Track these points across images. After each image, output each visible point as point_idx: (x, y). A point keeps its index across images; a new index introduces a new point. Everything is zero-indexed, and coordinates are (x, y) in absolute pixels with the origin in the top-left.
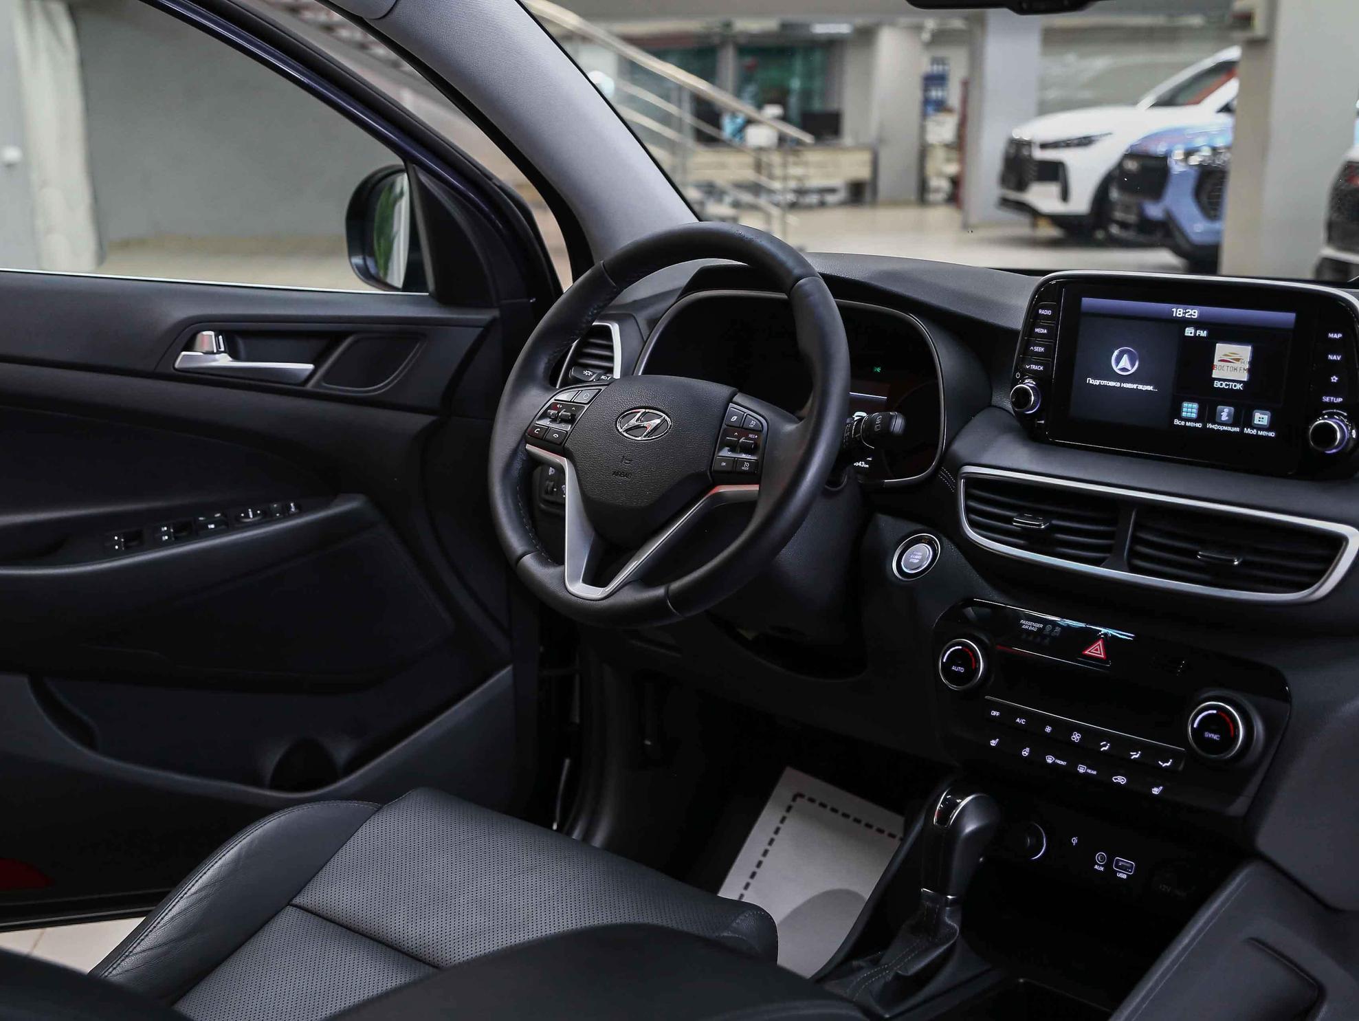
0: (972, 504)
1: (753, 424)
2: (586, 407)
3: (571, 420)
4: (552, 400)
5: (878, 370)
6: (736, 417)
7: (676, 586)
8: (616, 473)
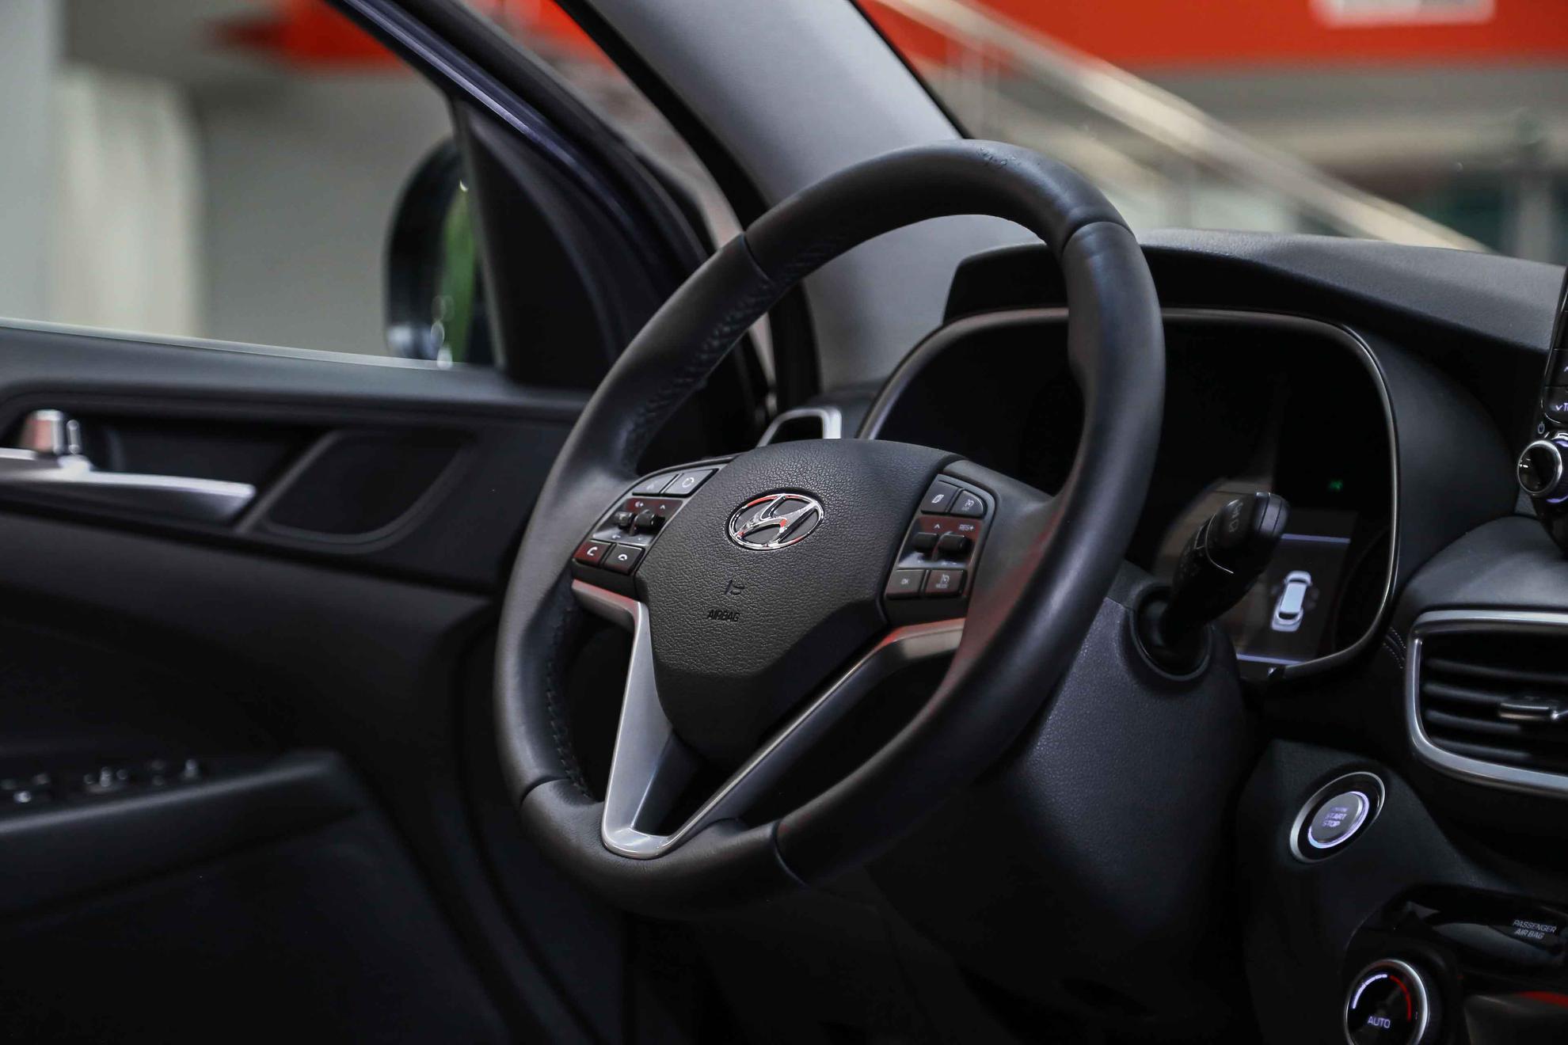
0: (1434, 688)
1: (969, 504)
2: (686, 501)
3: (652, 528)
4: (629, 496)
5: (1337, 485)
6: (940, 497)
7: (791, 819)
8: (714, 614)
